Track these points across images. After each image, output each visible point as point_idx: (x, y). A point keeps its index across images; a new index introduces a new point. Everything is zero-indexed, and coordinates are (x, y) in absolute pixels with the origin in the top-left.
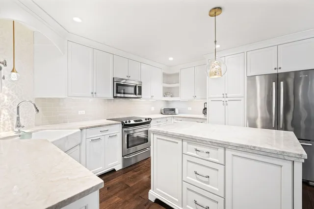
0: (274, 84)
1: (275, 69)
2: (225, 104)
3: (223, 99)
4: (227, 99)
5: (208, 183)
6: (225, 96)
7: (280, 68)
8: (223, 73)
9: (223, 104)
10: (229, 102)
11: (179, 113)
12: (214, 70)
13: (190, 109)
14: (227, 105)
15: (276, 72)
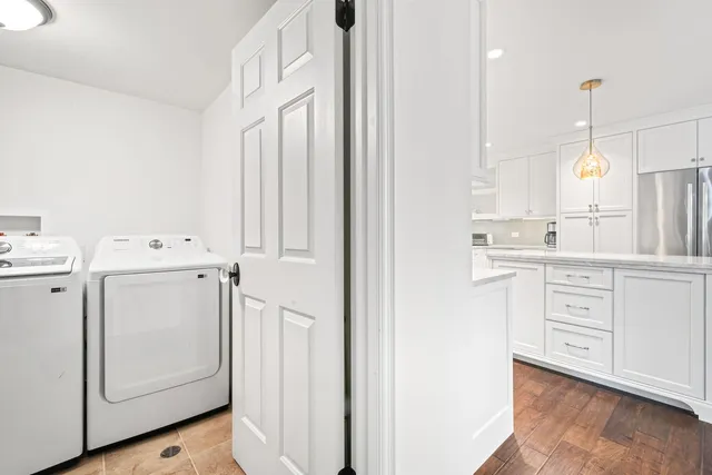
0: (690, 186)
1: (693, 160)
2: (594, 222)
3: (590, 215)
4: (597, 215)
5: (587, 317)
6: (594, 208)
7: (702, 159)
8: (603, 173)
9: (591, 224)
10: (600, 220)
11: (494, 243)
12: (589, 168)
13: (515, 235)
14: (597, 224)
15: (694, 165)
